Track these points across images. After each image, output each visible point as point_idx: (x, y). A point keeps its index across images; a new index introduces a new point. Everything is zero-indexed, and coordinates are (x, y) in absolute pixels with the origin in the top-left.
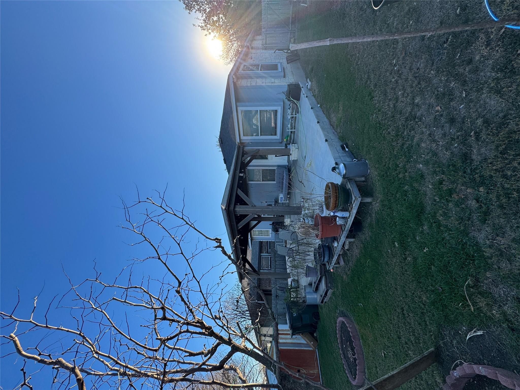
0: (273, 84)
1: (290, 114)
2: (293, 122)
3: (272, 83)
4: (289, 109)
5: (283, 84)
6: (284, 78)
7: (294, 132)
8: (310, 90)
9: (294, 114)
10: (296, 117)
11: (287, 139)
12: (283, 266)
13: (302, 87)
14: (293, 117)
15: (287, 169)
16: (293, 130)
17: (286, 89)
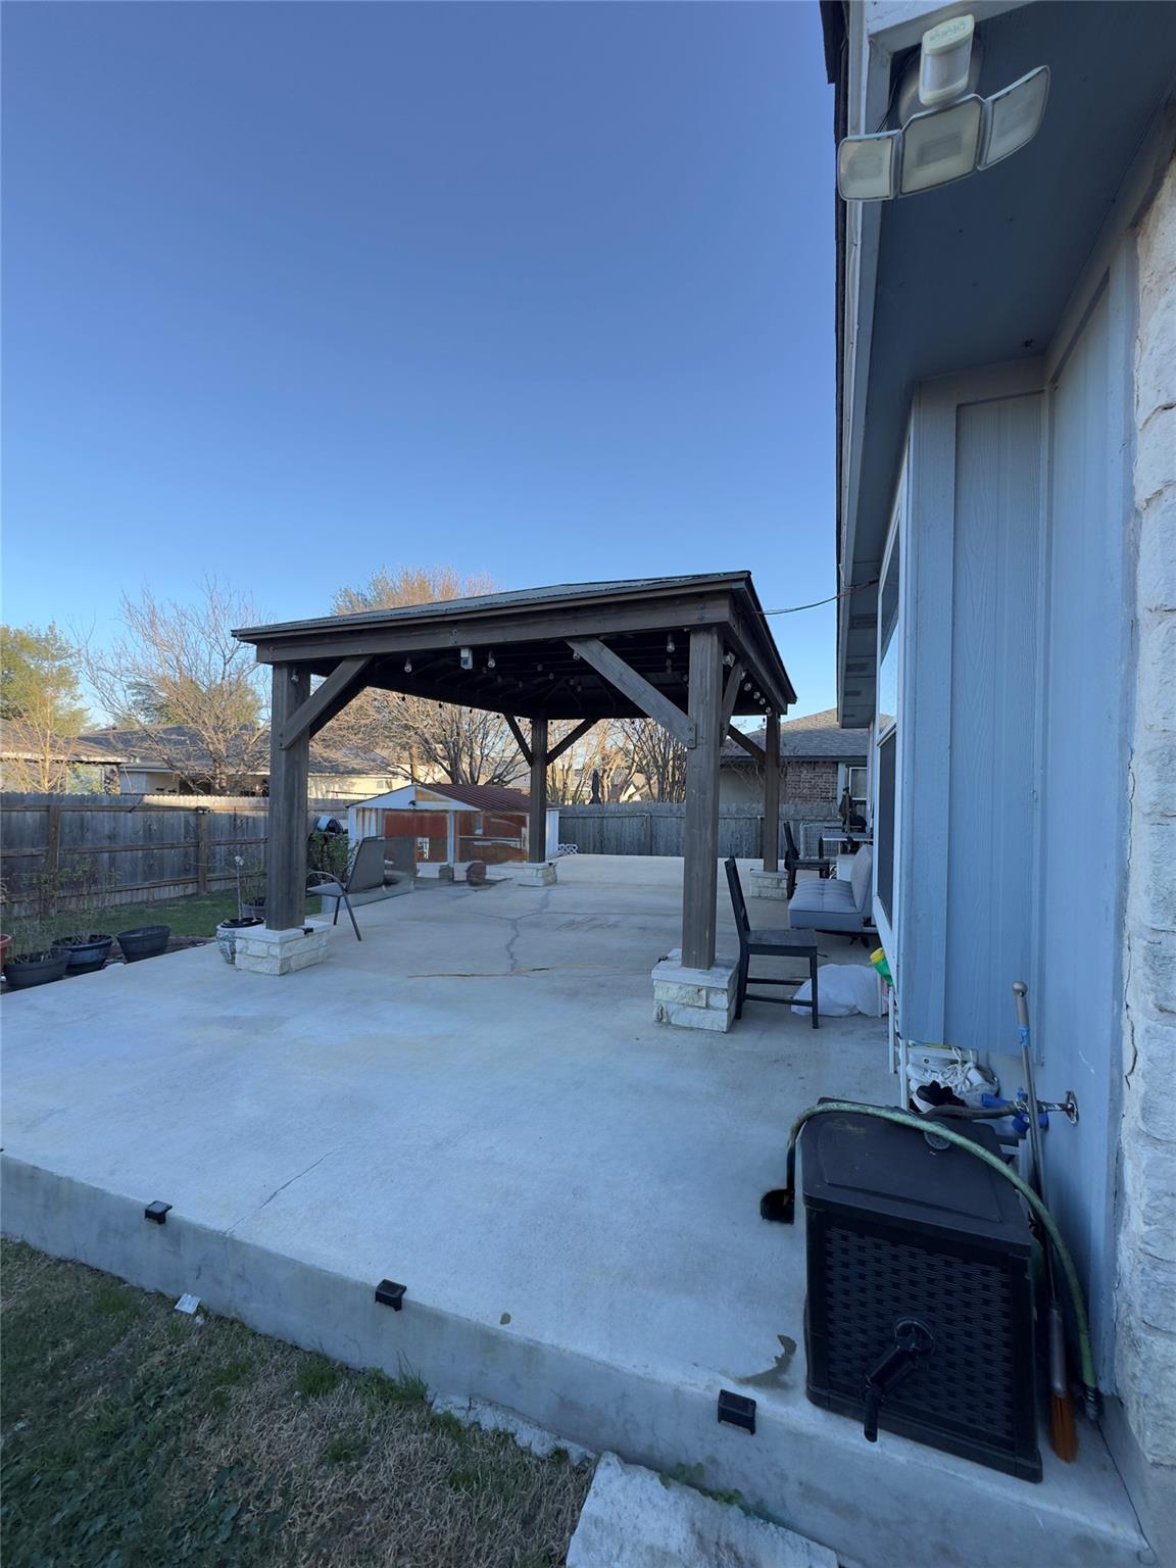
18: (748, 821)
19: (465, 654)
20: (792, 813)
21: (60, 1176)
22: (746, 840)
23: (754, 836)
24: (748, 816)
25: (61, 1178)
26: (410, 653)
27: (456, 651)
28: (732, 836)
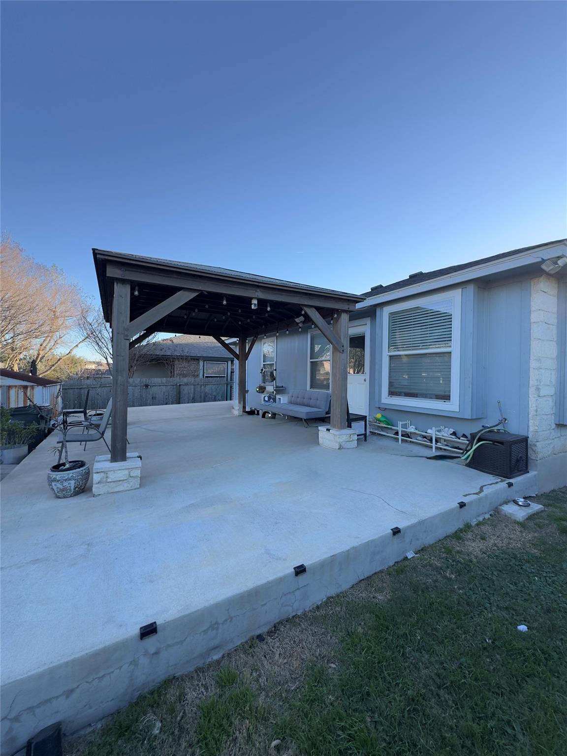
0: (532, 390)
1: (440, 435)
2: (420, 440)
3: (538, 389)
4: (454, 434)
5: (531, 422)
6: (554, 426)
7: (397, 440)
8: (496, 511)
9: (439, 445)
10: (431, 447)
11: (381, 421)
12: (199, 397)
13: (510, 485)
14: (431, 440)
15: (324, 415)
16: (400, 437)
17: (514, 428)
18: (172, 387)
19: (255, 302)
20: (192, 382)
21: (347, 550)
22: (171, 396)
23: (175, 393)
24: (173, 384)
25: (349, 550)
26: (226, 295)
27: (251, 299)
28: (164, 394)
